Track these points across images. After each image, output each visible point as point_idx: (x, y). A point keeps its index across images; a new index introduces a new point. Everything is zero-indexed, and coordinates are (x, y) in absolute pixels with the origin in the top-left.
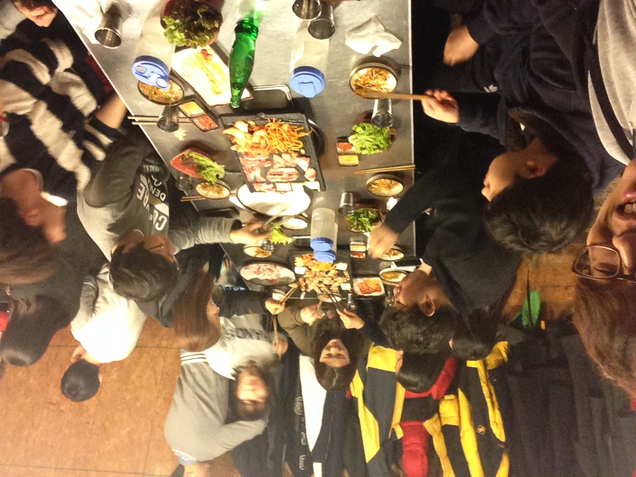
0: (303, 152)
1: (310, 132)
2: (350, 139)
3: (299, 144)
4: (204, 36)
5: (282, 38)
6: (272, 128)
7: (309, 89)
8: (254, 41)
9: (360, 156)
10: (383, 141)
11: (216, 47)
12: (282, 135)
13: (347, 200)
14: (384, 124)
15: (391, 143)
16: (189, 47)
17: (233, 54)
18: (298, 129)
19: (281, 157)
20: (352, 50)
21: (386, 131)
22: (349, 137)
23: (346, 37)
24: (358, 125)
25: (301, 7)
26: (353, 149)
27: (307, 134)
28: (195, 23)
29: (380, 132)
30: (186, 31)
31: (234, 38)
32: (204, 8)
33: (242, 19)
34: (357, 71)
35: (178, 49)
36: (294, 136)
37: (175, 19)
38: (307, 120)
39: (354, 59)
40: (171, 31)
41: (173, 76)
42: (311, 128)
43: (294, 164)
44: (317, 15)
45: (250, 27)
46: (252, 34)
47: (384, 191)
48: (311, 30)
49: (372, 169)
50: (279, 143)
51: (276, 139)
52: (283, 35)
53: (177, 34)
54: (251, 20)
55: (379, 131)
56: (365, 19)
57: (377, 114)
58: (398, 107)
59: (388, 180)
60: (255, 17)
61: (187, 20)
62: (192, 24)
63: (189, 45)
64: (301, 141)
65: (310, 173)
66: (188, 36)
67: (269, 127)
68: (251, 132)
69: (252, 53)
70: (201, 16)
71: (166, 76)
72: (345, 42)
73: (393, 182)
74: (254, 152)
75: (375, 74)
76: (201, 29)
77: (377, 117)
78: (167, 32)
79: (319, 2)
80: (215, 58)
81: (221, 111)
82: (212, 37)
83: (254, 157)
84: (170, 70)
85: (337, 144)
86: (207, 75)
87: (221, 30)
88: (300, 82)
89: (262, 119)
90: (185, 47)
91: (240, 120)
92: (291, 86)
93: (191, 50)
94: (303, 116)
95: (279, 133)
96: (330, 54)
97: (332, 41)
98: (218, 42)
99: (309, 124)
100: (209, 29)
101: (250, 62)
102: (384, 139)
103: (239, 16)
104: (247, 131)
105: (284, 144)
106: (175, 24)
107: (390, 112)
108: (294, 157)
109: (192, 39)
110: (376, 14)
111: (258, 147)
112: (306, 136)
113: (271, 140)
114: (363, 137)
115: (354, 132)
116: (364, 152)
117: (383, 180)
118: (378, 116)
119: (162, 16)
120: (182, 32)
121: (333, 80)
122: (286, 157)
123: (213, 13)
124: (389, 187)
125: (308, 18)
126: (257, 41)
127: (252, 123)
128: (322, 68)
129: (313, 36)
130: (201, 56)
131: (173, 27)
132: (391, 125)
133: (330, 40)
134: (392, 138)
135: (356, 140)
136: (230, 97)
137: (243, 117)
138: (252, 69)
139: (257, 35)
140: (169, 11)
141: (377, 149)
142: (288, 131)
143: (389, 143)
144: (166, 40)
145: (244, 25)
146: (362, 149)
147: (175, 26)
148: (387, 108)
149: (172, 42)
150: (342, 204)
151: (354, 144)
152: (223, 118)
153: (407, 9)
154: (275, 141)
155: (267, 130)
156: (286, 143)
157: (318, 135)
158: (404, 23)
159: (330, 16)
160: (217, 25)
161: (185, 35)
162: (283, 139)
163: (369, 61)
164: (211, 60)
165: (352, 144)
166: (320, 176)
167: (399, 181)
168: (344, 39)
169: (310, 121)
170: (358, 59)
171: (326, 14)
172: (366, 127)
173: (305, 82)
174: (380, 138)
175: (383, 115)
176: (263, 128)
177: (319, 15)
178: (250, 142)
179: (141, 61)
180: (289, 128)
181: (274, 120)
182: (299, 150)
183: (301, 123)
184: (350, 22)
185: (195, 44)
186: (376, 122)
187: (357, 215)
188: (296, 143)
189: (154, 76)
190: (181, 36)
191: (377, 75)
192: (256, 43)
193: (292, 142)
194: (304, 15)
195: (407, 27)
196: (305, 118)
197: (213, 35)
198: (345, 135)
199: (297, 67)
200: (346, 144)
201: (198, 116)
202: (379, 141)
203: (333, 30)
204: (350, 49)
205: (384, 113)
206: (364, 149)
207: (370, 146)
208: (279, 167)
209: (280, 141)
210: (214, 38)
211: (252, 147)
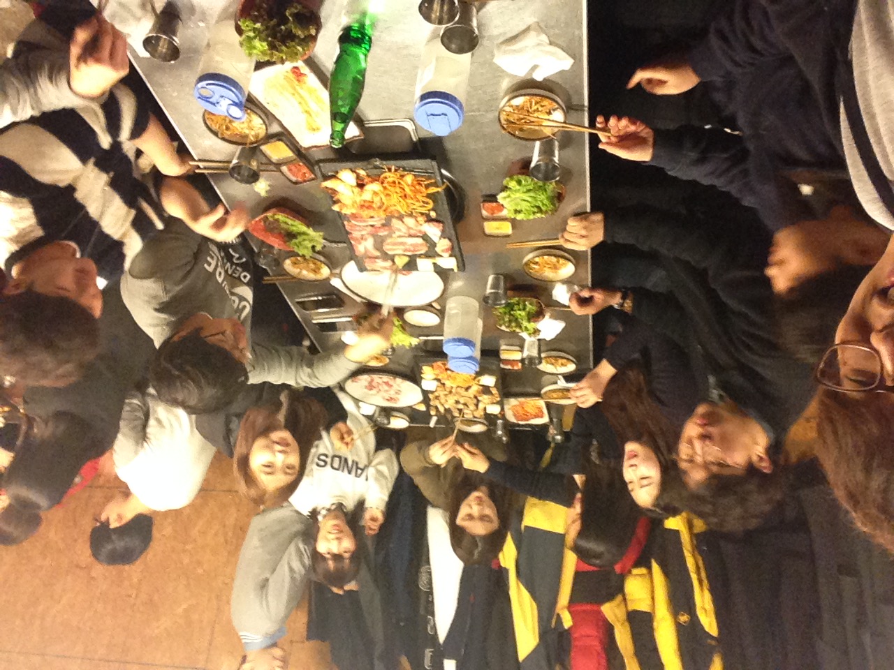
0: (433, 214)
1: (444, 187)
2: (501, 197)
3: (427, 203)
4: (294, 46)
6: (390, 180)
7: (440, 124)
8: (366, 56)
9: (514, 222)
10: (546, 202)
11: (312, 64)
12: (404, 190)
13: (495, 286)
14: (547, 178)
15: (557, 205)
16: (273, 63)
17: (335, 73)
18: (426, 183)
19: (403, 222)
20: (503, 71)
21: (551, 187)
22: (497, 194)
23: (496, 52)
24: (511, 177)
25: (430, 8)
26: (504, 213)
27: (439, 189)
28: (283, 27)
29: (543, 188)
30: (270, 39)
31: (337, 51)
32: (296, 8)
33: (349, 24)
34: (509, 100)
35: (259, 66)
36: (421, 193)
37: (255, 22)
38: (439, 169)
39: (505, 84)
40: (249, 39)
41: (251, 104)
42: (445, 180)
43: (420, 231)
44: (455, 18)
45: (360, 36)
46: (363, 45)
47: (548, 274)
48: (445, 40)
49: (530, 241)
50: (400, 201)
51: (395, 195)
52: (406, 47)
53: (257, 43)
54: (362, 26)
55: (541, 186)
56: (523, 27)
57: (538, 162)
58: (569, 152)
59: (553, 257)
60: (367, 22)
61: (272, 23)
62: (278, 29)
63: (274, 60)
64: (430, 198)
65: (443, 245)
66: (272, 47)
67: (386, 178)
68: (361, 186)
69: (363, 73)
70: (290, 18)
71: (241, 102)
72: (493, 59)
73: (562, 261)
74: (365, 213)
75: (535, 105)
76: (288, 37)
77: (537, 166)
78: (243, 40)
79: (456, 2)
80: (311, 79)
81: (319, 155)
82: (306, 48)
83: (365, 221)
84: (247, 95)
85: (481, 205)
86: (300, 103)
87: (319, 38)
88: (429, 113)
89: (376, 167)
90: (269, 63)
91: (346, 169)
92: (416, 121)
93: (278, 67)
94: (434, 163)
95: (400, 188)
96: (472, 75)
97: (475, 57)
98: (315, 56)
99: (442, 176)
100: (302, 37)
101: (359, 84)
102: (547, 198)
103: (345, 21)
104: (355, 184)
105: (407, 203)
106: (254, 30)
107: (556, 159)
108: (421, 222)
109: (277, 50)
110: (536, 20)
111: (369, 207)
112: (438, 192)
113: (388, 198)
114: (518, 195)
115: (505, 188)
116: (519, 217)
117: (546, 257)
118: (540, 164)
119: (237, 18)
120: (264, 41)
121: (477, 113)
122: (410, 221)
123: (308, 15)
124: (555, 268)
125: (440, 22)
126: (370, 55)
127: (362, 173)
128: (460, 95)
129: (448, 48)
130: (291, 76)
131: (251, 34)
132: (558, 179)
133: (473, 55)
134: (559, 197)
135: (508, 200)
136: (330, 133)
137: (350, 165)
138: (361, 95)
139: (370, 47)
140: (246, 11)
141: (538, 212)
142: (413, 186)
143: (553, 204)
144: (243, 52)
145: (352, 34)
146: (517, 212)
147: (254, 33)
148: (552, 154)
149: (250, 54)
150: (489, 291)
151: (505, 205)
152: (321, 165)
153: (581, 13)
154: (395, 198)
155: (382, 183)
156: (410, 201)
157: (455, 193)
158: (577, 32)
159: (472, 22)
160: (313, 32)
161: (267, 45)
162: (405, 196)
163: (526, 86)
164: (305, 83)
165: (502, 205)
166: (457, 249)
167: (569, 260)
168: (493, 56)
169: (444, 172)
170: (510, 85)
171: (466, 18)
172: (523, 182)
173: (436, 113)
175: (547, 164)
176: (378, 181)
177: (457, 18)
178: (358, 199)
179: (205, 80)
180: (413, 180)
181: (393, 168)
182: (427, 212)
183: (432, 173)
184: (501, 30)
185: (282, 57)
186: (535, 173)
187: (510, 307)
188: (423, 202)
189: (225, 103)
190: (262, 45)
191: (538, 106)
192: (368, 59)
193: (418, 201)
194: (435, 18)
195: (581, 38)
196: (436, 167)
197: (308, 46)
198: (493, 192)
199: (425, 92)
200: (494, 204)
201: (286, 162)
202: (541, 201)
203: (476, 41)
204: (499, 69)
205: (547, 161)
206: (520, 212)
207: (528, 208)
208: (400, 237)
209: (400, 199)
210: (309, 50)
211: (362, 206)
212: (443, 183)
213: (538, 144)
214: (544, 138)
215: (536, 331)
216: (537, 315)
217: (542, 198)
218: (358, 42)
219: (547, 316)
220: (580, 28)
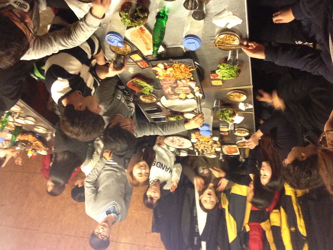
0: (192, 79)
1: (196, 68)
2: (217, 72)
3: (190, 75)
4: (140, 21)
5: (179, 20)
6: (176, 67)
7: (192, 46)
9: (223, 81)
10: (234, 73)
11: (147, 26)
12: (181, 70)
13: (217, 104)
14: (234, 64)
15: (238, 74)
16: (133, 27)
18: (189, 67)
19: (181, 81)
20: (216, 26)
21: (236, 67)
22: (216, 70)
23: (213, 18)
24: (221, 64)
25: (188, 4)
26: (219, 77)
27: (194, 69)
28: (136, 14)
29: (233, 68)
30: (131, 19)
31: (155, 21)
32: (140, 7)
34: (219, 36)
35: (128, 28)
36: (187, 71)
37: (126, 12)
38: (194, 62)
39: (217, 30)
40: (124, 19)
41: (126, 41)
42: (196, 66)
43: (188, 85)
44: (196, 8)
47: (237, 99)
48: (194, 16)
49: (229, 87)
50: (180, 74)
51: (178, 72)
52: (181, 19)
53: (127, 20)
54: (164, 12)
55: (232, 67)
56: (222, 10)
57: (230, 58)
58: (241, 54)
59: (238, 93)
60: (166, 10)
61: (132, 13)
62: (134, 15)
63: (133, 26)
64: (191, 73)
65: (196, 89)
66: (132, 21)
67: (174, 66)
68: (166, 69)
70: (138, 11)
71: (122, 41)
72: (212, 21)
73: (241, 94)
74: (168, 79)
75: (228, 37)
76: (138, 17)
77: (230, 60)
78: (122, 19)
79: (197, 2)
80: (147, 32)
81: (150, 58)
82: (144, 21)
83: (167, 82)
84: (124, 38)
85: (210, 74)
86: (143, 40)
87: (149, 17)
88: (188, 43)
89: (171, 62)
90: (131, 27)
91: (160, 63)
94: (192, 60)
95: (180, 69)
96: (205, 28)
97: (205, 21)
98: (148, 23)
99: (195, 64)
100: (142, 17)
102: (234, 72)
103: (158, 10)
104: (163, 68)
105: (182, 75)
106: (126, 15)
107: (237, 57)
108: (188, 82)
109: (134, 22)
110: (228, 6)
111: (169, 77)
112: (194, 70)
113: (175, 73)
114: (223, 71)
115: (219, 68)
116: (224, 79)
117: (235, 93)
119: (120, 11)
120: (129, 19)
122: (184, 81)
123: (145, 9)
124: (239, 97)
125: (191, 9)
126: (167, 22)
127: (166, 64)
128: (200, 36)
129: (195, 19)
130: (140, 31)
131: (125, 17)
132: (238, 64)
133: (204, 21)
134: (239, 71)
135: (220, 72)
136: (152, 51)
137: (161, 61)
140: (123, 9)
141: (231, 77)
142: (184, 68)
143: (237, 74)
144: (122, 23)
146: (223, 77)
147: (126, 16)
148: (236, 55)
149: (125, 24)
150: (214, 106)
151: (219, 75)
152: (151, 62)
154: (178, 73)
155: (173, 68)
156: (183, 74)
157: (200, 70)
158: (243, 10)
159: (203, 8)
162: (182, 72)
163: (225, 31)
164: (144, 33)
165: (218, 75)
166: (202, 91)
167: (244, 94)
168: (212, 20)
169: (196, 63)
170: (219, 30)
171: (201, 7)
172: (225, 66)
173: (190, 42)
174: (233, 71)
175: (234, 59)
176: (172, 67)
177: (197, 8)
178: (165, 74)
179: (110, 34)
180: (184, 66)
181: (177, 62)
182: (190, 78)
183: (191, 64)
184: (215, 11)
185: (135, 25)
186: (229, 62)
187: (222, 112)
188: (189, 74)
189: (116, 41)
190: (129, 21)
191: (229, 38)
192: (167, 24)
193: (187, 74)
194: (190, 8)
195: (245, 12)
196: (193, 61)
197: (145, 20)
198: (214, 70)
199: (187, 35)
200: (215, 74)
201: (139, 61)
202: (232, 73)
203: (205, 15)
204: (215, 25)
205: (234, 58)
206: (224, 77)
207: (227, 75)
208: (180, 87)
209: (180, 73)
210: (145, 21)
211: (166, 76)
212: (196, 67)
213: (230, 51)
214: (232, 49)
215: (233, 121)
216: (233, 114)
217: (233, 72)
218: (163, 18)
219: (237, 115)
220: (244, 8)
